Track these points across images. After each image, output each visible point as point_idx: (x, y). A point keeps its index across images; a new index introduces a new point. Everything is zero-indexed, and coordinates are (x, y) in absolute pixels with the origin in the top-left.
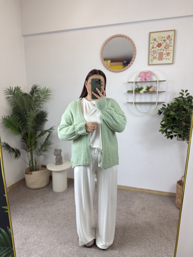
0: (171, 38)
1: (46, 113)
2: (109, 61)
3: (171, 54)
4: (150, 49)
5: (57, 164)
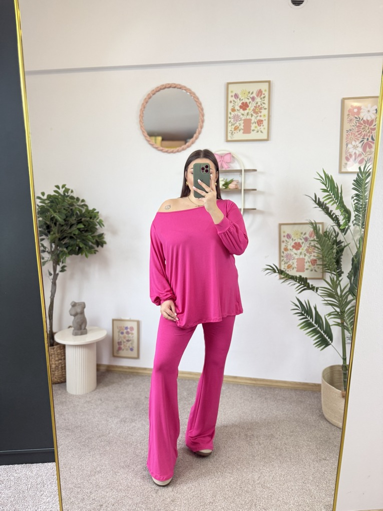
0: (264, 94)
3: (265, 123)
4: (229, 113)
5: (75, 334)
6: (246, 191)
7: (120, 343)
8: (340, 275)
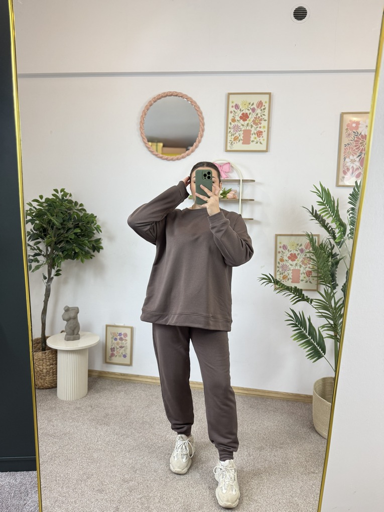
0: (264, 106)
2: (161, 144)
3: (265, 134)
4: (229, 123)
5: (67, 339)
6: (244, 201)
7: (113, 349)
8: (335, 288)
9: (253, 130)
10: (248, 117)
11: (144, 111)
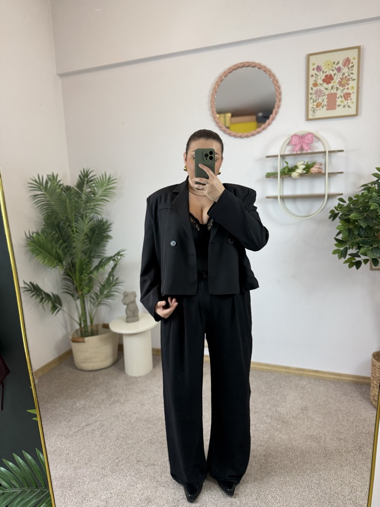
0: (352, 63)
1: (109, 223)
2: (229, 115)
4: (310, 88)
5: (129, 322)
9: (339, 93)
10: (332, 79)
11: (214, 88)
